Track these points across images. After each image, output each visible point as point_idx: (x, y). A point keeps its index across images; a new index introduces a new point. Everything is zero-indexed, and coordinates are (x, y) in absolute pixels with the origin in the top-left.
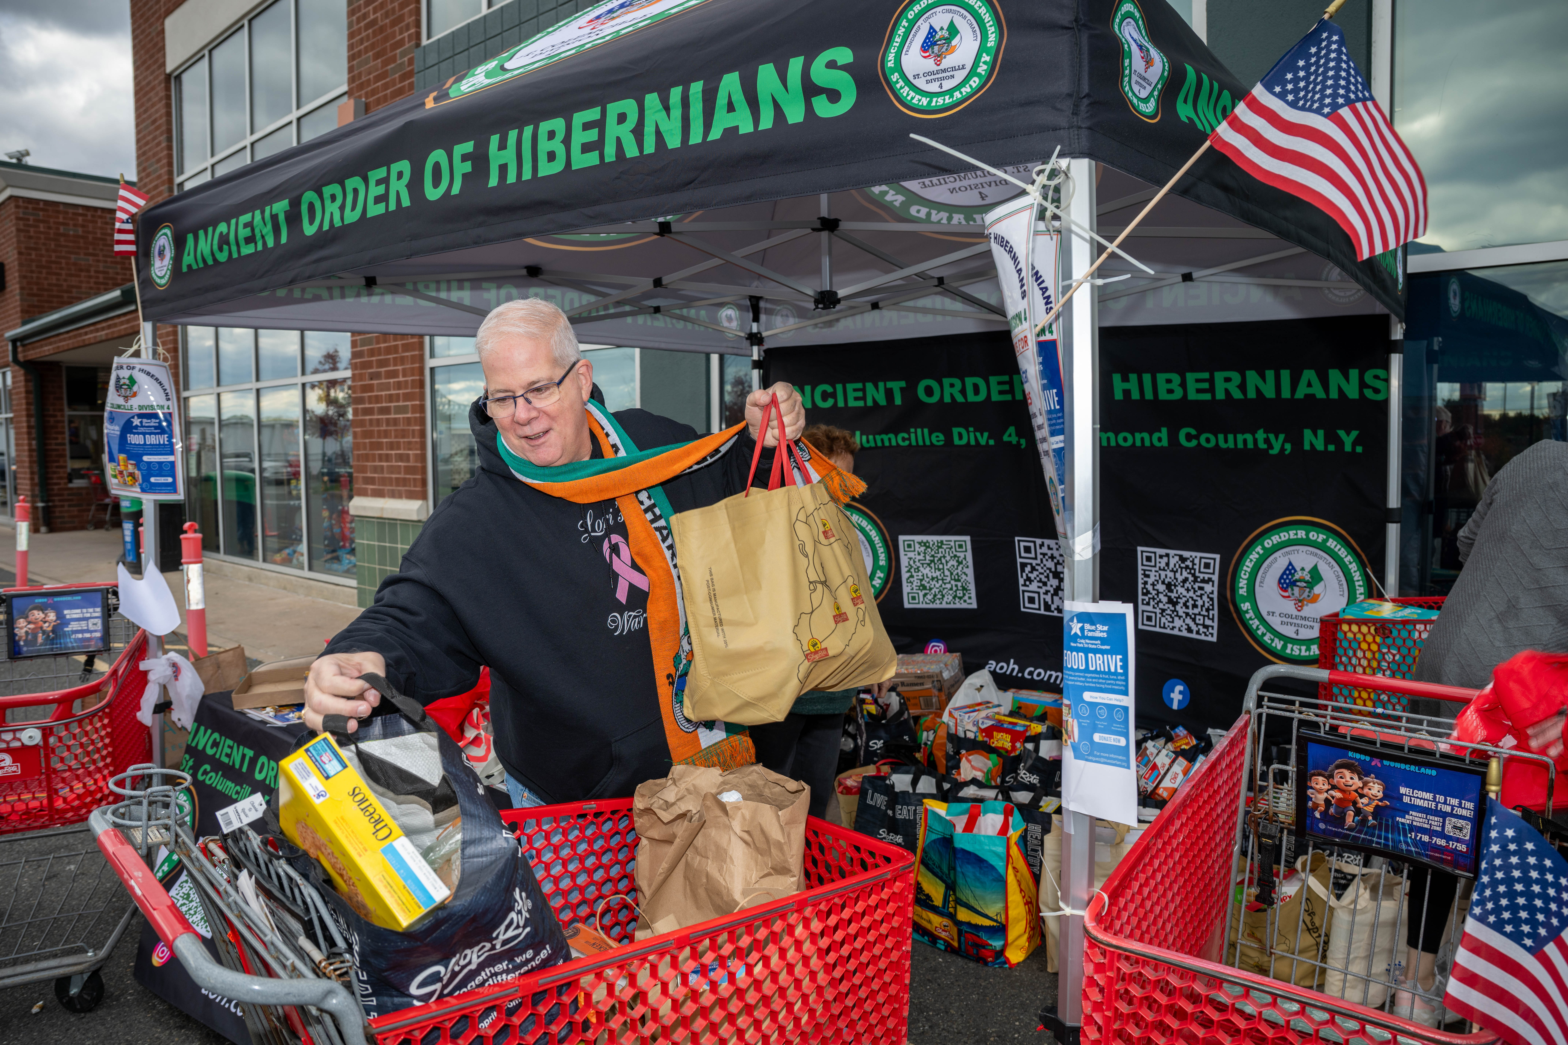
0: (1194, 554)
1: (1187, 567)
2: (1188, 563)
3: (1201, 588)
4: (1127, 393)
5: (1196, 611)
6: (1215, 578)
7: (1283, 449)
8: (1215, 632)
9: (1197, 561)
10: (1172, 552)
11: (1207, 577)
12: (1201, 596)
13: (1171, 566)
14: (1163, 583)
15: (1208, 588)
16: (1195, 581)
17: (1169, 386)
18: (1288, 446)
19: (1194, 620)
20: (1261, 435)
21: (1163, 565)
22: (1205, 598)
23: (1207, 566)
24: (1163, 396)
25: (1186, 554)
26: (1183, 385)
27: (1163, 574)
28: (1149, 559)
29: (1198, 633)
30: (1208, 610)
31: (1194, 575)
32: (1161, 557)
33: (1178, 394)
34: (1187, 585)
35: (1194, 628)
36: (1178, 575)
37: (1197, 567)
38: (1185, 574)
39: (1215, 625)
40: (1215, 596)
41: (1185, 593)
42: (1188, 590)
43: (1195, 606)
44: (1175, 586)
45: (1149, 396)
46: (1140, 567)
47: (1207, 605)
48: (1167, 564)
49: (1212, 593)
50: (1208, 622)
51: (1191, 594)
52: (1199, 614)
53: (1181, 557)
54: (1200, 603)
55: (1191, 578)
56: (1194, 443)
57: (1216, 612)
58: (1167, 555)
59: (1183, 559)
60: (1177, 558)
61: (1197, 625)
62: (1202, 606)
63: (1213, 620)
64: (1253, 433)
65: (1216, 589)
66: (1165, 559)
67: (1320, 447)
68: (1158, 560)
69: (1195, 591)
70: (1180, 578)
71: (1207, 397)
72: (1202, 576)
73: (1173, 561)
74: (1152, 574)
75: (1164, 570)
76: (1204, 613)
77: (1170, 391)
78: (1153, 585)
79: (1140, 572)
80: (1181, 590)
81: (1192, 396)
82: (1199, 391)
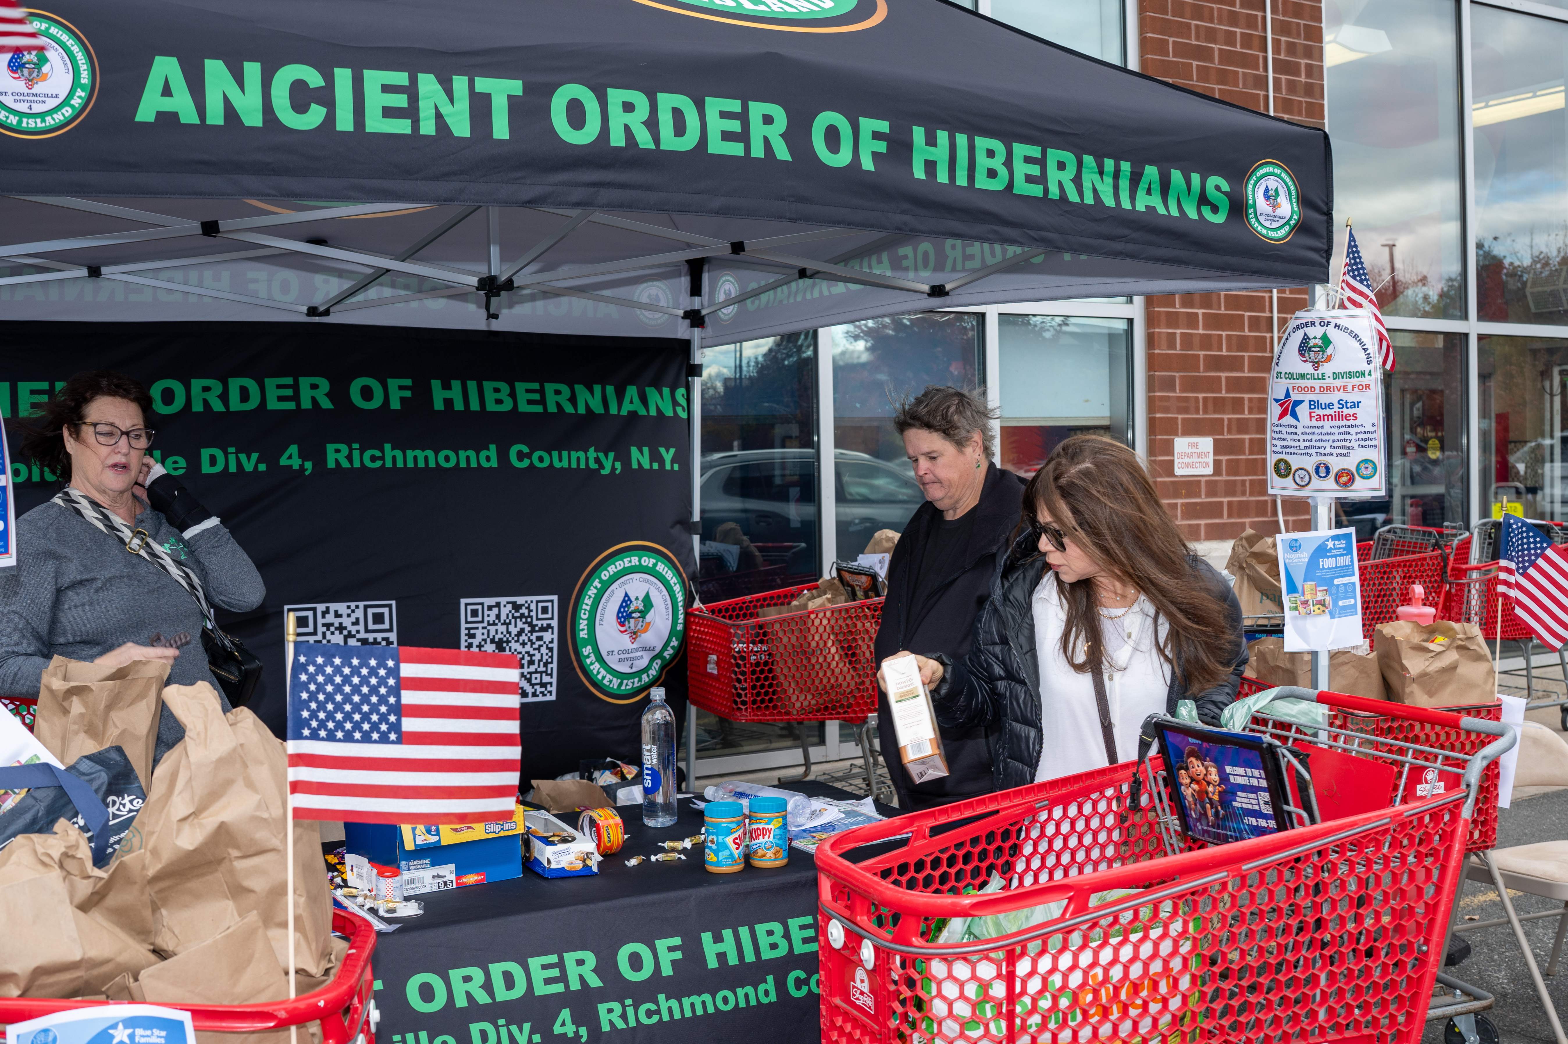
0: (529, 599)
1: (522, 616)
2: (524, 611)
3: (540, 638)
4: (448, 402)
5: (532, 668)
6: (555, 623)
7: (613, 469)
8: (554, 689)
9: (533, 607)
10: (503, 600)
11: (545, 623)
12: (538, 649)
13: (503, 617)
14: (492, 641)
15: (547, 636)
16: (532, 631)
17: (498, 396)
18: (618, 465)
19: (529, 680)
20: (592, 453)
21: (492, 618)
22: (544, 650)
23: (545, 610)
24: (491, 407)
25: (520, 600)
26: (513, 395)
27: (492, 629)
28: (475, 613)
29: (534, 695)
30: (546, 665)
31: (530, 624)
32: (490, 608)
33: (507, 406)
34: (523, 638)
35: (529, 690)
36: (511, 628)
37: (533, 614)
38: (520, 625)
39: (554, 680)
40: (555, 645)
41: (520, 648)
42: (524, 644)
43: (531, 663)
44: (508, 642)
45: (475, 406)
46: (463, 626)
47: (545, 658)
48: (498, 616)
49: (552, 642)
50: (546, 679)
51: (528, 648)
52: (536, 672)
53: (514, 604)
54: (537, 657)
55: (527, 628)
56: (526, 463)
57: (555, 665)
58: (498, 605)
59: (516, 607)
60: (510, 607)
61: (533, 685)
62: (540, 661)
63: (551, 675)
64: (586, 451)
65: (555, 636)
66: (495, 611)
67: (646, 465)
68: (486, 612)
69: (532, 643)
70: (514, 631)
71: (539, 409)
72: (539, 623)
73: (505, 611)
74: (478, 633)
75: (494, 624)
76: (542, 669)
77: (499, 402)
78: (480, 646)
79: (463, 632)
80: (515, 646)
81: (523, 407)
82: (530, 402)
